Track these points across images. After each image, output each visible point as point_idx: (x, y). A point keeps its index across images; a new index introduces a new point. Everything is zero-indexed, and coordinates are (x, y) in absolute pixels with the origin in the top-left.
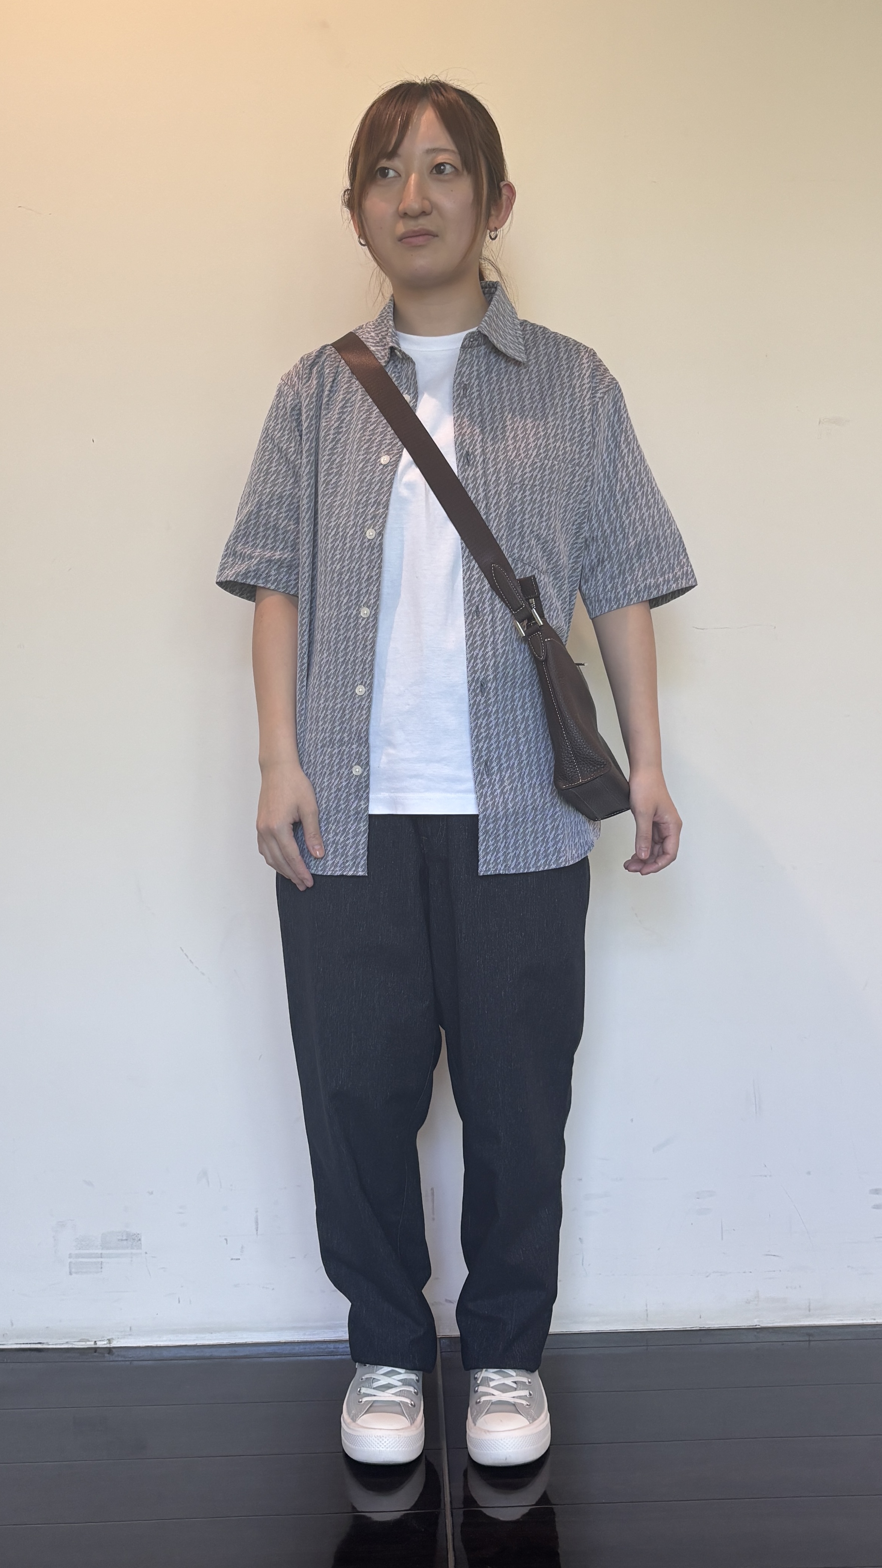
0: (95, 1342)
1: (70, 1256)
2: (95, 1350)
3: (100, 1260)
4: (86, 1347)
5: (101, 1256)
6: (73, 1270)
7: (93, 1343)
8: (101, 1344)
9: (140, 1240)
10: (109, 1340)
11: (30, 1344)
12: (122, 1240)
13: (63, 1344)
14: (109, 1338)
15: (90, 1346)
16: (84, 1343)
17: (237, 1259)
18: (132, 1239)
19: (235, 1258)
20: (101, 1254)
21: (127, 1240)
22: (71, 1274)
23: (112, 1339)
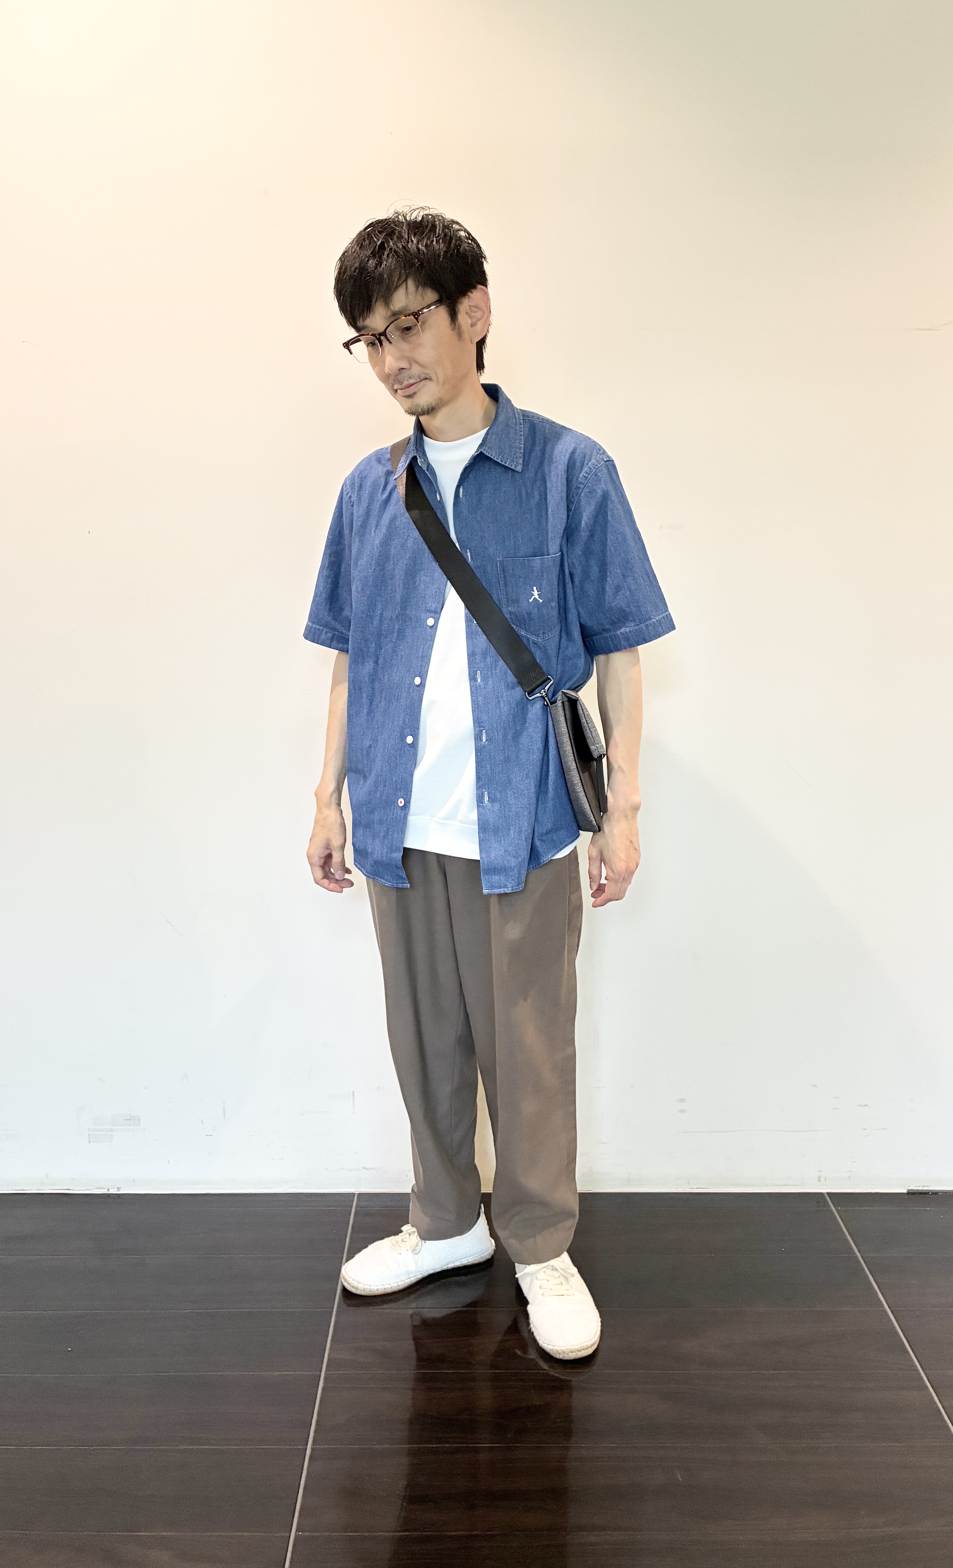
0: (108, 1189)
1: (89, 1130)
2: (109, 1195)
3: (111, 1133)
4: (101, 1193)
5: (112, 1130)
6: (91, 1140)
7: (106, 1190)
8: (112, 1191)
9: (139, 1120)
10: (118, 1188)
11: (62, 1189)
12: (126, 1120)
13: (86, 1190)
14: (118, 1187)
15: (104, 1193)
16: (99, 1190)
17: (211, 1135)
18: (133, 1120)
19: (210, 1134)
20: (111, 1129)
21: (130, 1120)
22: (90, 1142)
23: (120, 1188)
